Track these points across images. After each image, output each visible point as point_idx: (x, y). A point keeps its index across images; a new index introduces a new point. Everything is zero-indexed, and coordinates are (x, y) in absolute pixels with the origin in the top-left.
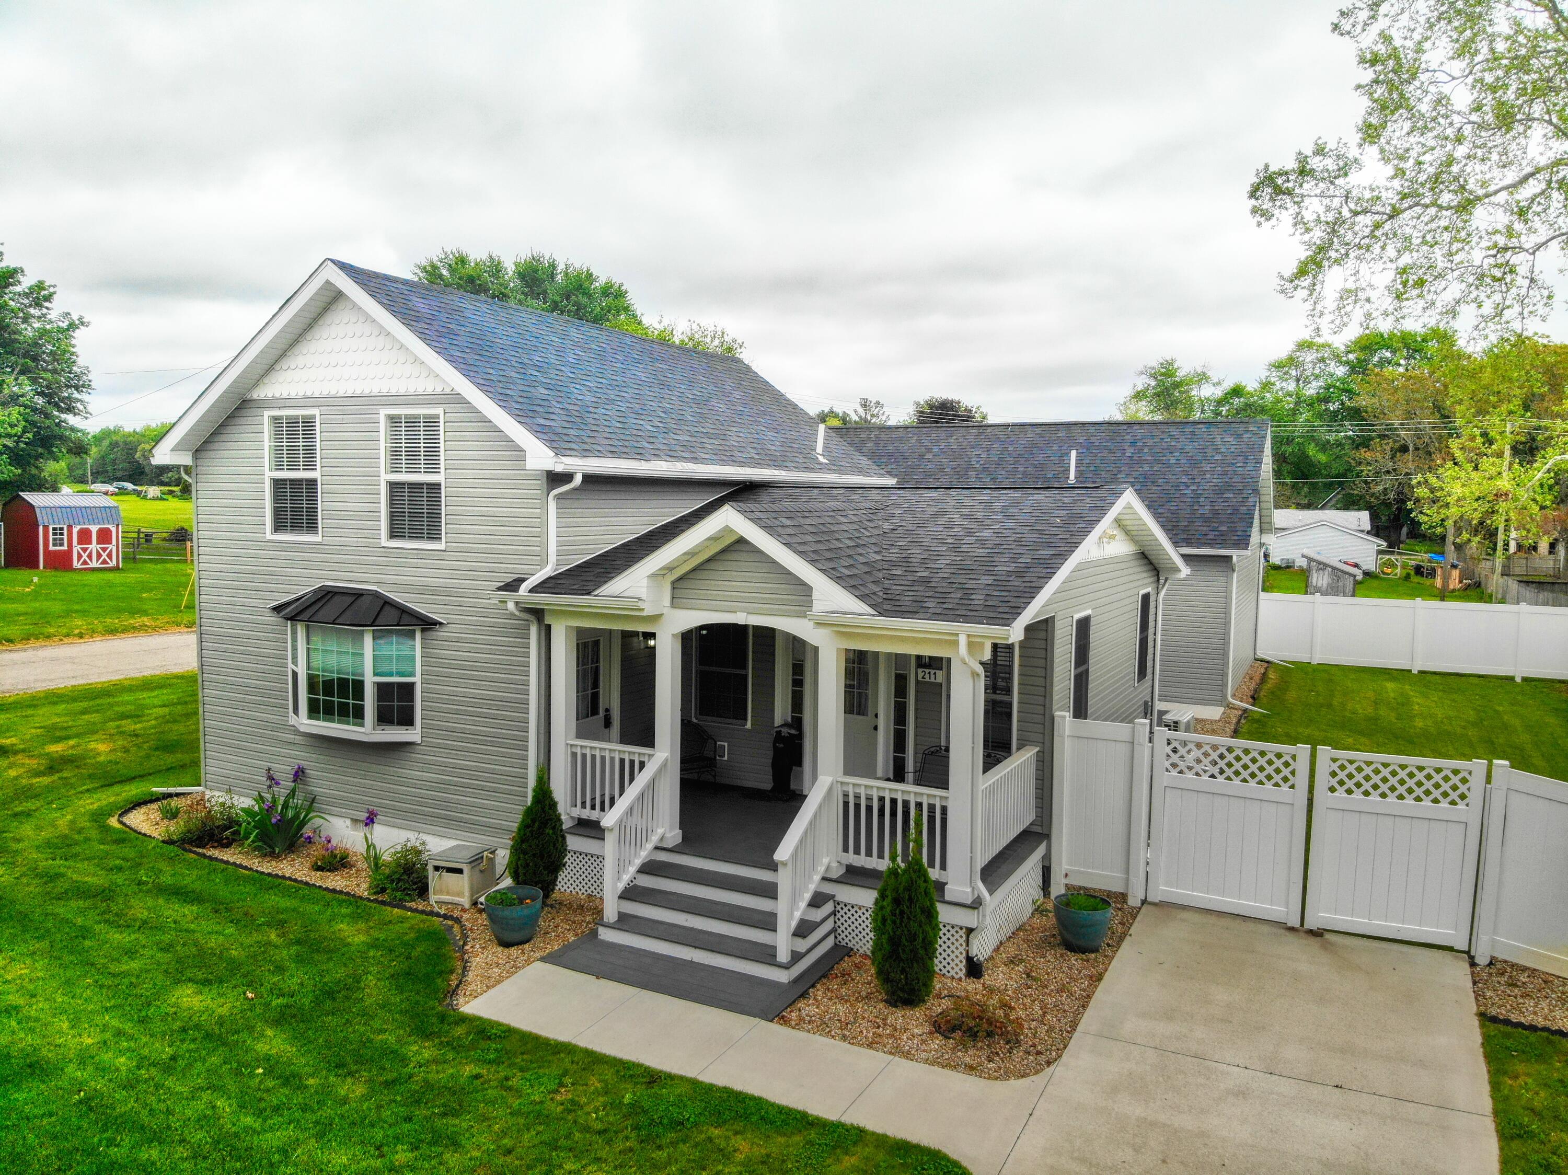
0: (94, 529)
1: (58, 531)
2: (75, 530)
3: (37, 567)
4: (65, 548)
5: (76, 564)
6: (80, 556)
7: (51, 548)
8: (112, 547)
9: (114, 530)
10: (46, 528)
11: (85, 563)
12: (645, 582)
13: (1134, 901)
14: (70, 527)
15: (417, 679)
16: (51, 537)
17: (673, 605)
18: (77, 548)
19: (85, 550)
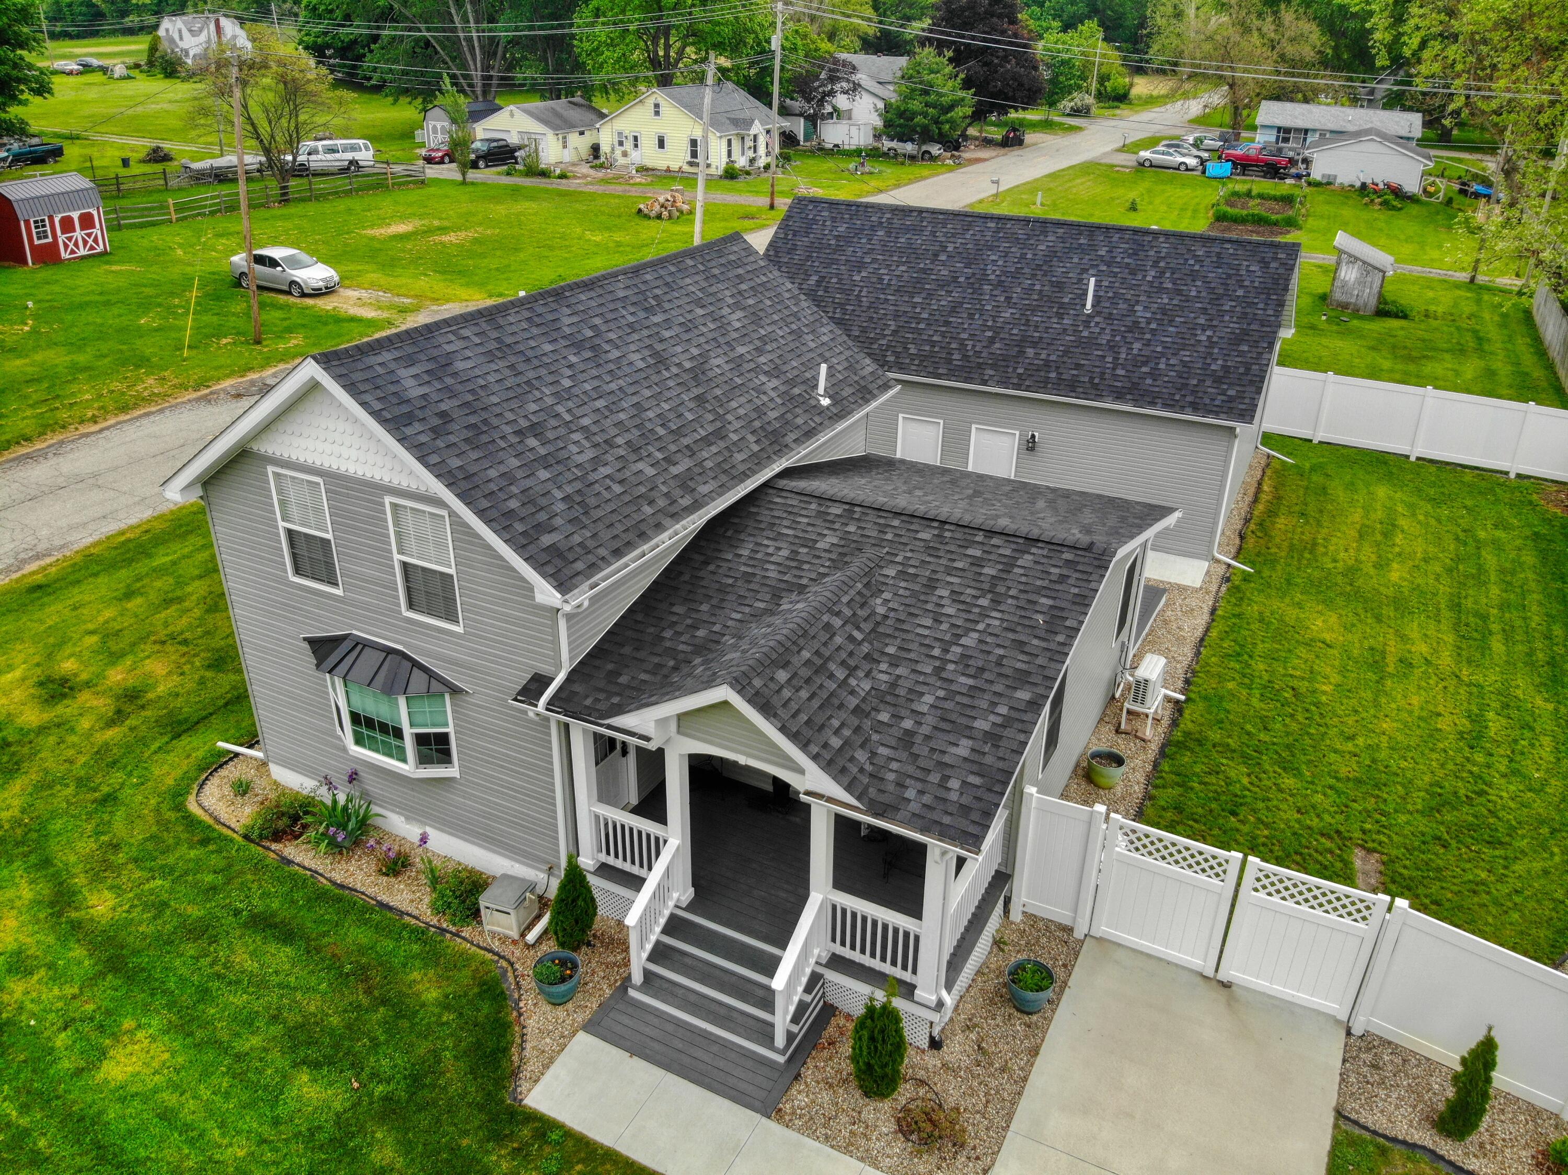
0: (75, 215)
1: (40, 224)
2: (57, 220)
3: (25, 262)
4: (50, 240)
5: (64, 255)
6: (66, 246)
7: (37, 242)
8: (96, 231)
9: (95, 213)
10: (27, 222)
11: (73, 252)
12: (652, 724)
13: (1079, 934)
14: (51, 218)
15: (450, 730)
16: (34, 231)
17: (679, 732)
18: (61, 237)
19: (70, 239)
